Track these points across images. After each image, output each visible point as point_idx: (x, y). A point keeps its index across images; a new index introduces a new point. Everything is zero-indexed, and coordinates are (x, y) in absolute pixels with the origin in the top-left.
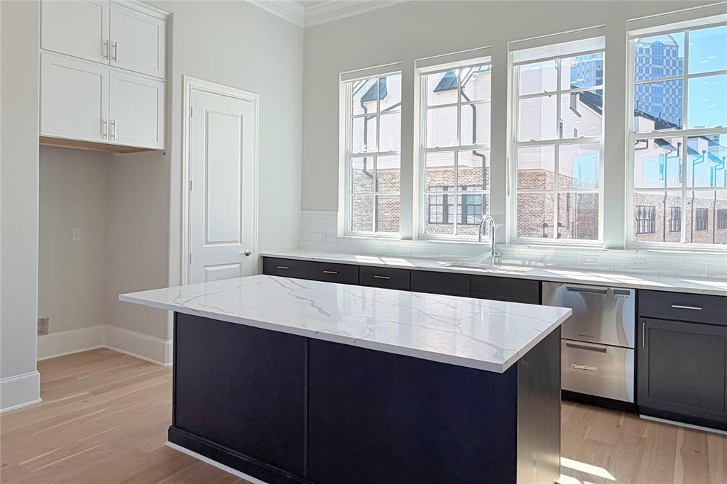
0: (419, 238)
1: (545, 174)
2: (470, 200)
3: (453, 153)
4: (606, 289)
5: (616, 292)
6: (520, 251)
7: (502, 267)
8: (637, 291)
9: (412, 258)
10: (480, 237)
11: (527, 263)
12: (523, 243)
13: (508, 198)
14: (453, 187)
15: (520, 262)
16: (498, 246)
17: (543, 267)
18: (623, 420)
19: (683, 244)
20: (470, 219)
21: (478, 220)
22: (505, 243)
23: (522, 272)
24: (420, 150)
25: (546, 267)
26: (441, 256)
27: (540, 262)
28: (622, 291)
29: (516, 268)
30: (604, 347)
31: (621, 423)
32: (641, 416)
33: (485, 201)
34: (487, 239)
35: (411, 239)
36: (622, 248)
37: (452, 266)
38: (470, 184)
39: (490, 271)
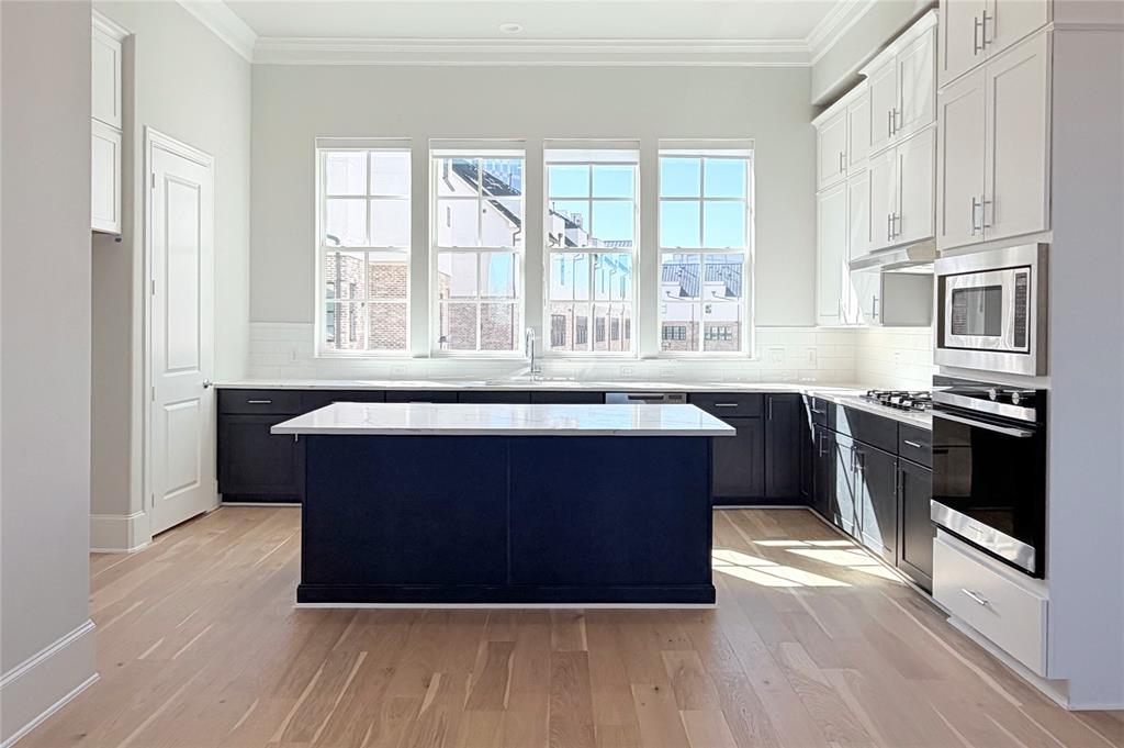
0: (434, 355)
3: (475, 255)
8: (688, 394)
13: (545, 308)
19: (700, 353)
35: (426, 357)
36: (656, 358)
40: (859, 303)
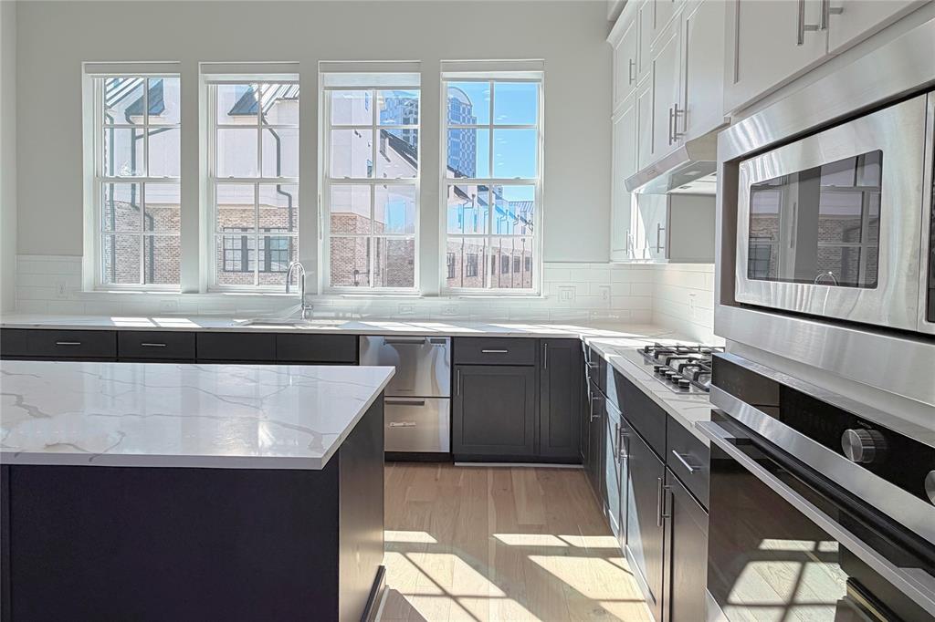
0: (208, 291)
1: (355, 218)
2: (274, 245)
3: (252, 187)
4: (424, 338)
5: (433, 341)
6: (334, 302)
7: (314, 322)
8: (452, 338)
9: (198, 316)
10: (287, 287)
11: (341, 315)
12: (337, 293)
13: (320, 242)
14: (252, 228)
15: (333, 314)
16: (309, 297)
17: (358, 319)
18: (441, 472)
20: (275, 266)
21: (284, 267)
22: (317, 294)
23: (336, 326)
24: (208, 179)
25: (362, 319)
26: (239, 311)
27: (355, 313)
28: (438, 339)
29: (330, 322)
30: (422, 400)
31: (439, 476)
32: (456, 464)
33: (291, 246)
34: (296, 290)
35: (197, 292)
36: (437, 295)
37: (253, 324)
38: (274, 226)
39: (300, 327)
40: (646, 234)
